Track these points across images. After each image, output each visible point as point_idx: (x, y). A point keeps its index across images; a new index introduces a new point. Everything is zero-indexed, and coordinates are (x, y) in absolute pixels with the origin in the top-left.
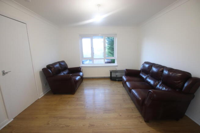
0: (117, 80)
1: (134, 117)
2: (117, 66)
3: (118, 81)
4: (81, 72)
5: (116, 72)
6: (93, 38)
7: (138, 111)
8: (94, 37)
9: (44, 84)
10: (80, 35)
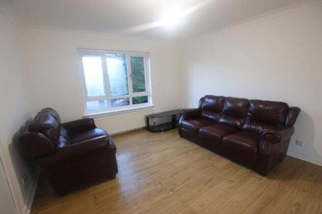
0: (162, 130)
1: (246, 175)
2: (153, 107)
3: (165, 131)
4: (95, 127)
5: (153, 116)
6: (106, 57)
7: (239, 167)
8: (107, 55)
9: (23, 180)
10: (77, 48)
